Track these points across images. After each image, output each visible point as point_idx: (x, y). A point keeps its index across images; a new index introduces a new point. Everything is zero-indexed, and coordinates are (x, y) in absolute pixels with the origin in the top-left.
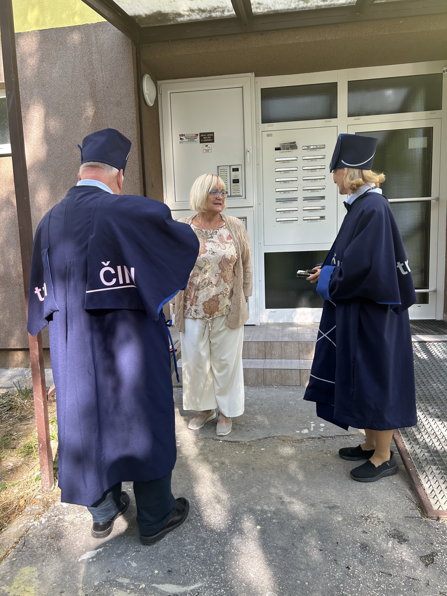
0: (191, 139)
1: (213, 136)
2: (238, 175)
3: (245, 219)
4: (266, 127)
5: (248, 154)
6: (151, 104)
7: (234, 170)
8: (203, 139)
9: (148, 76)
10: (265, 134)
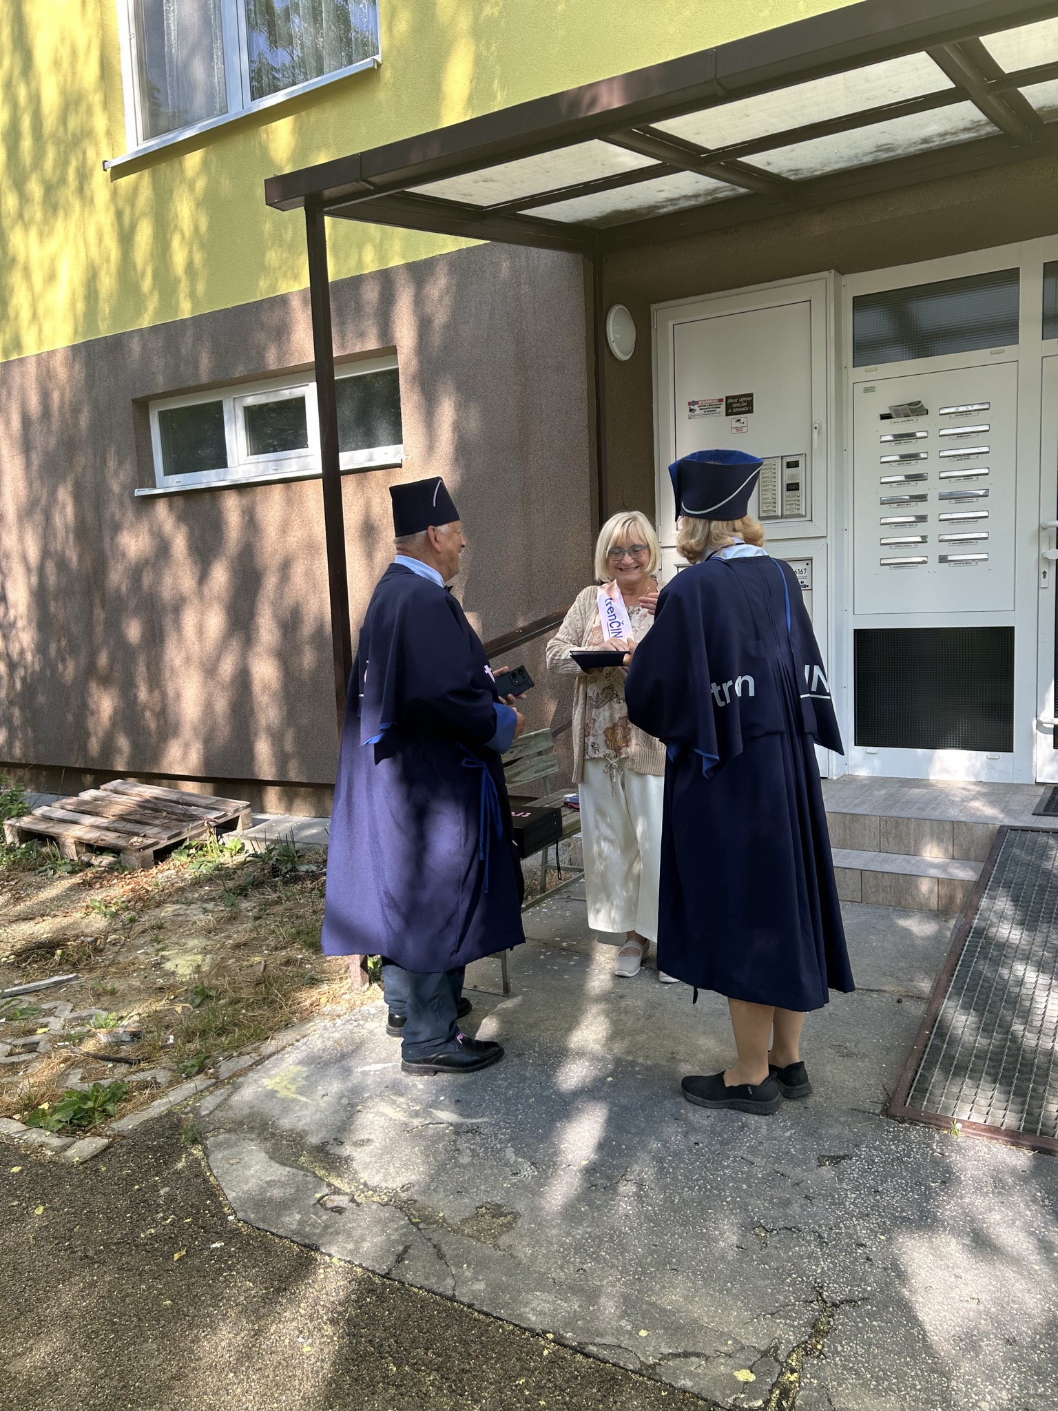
0: (709, 408)
1: (752, 401)
2: (799, 474)
3: (809, 562)
4: (862, 373)
5: (815, 433)
6: (623, 357)
7: (789, 465)
8: (732, 408)
9: (621, 306)
10: (859, 388)
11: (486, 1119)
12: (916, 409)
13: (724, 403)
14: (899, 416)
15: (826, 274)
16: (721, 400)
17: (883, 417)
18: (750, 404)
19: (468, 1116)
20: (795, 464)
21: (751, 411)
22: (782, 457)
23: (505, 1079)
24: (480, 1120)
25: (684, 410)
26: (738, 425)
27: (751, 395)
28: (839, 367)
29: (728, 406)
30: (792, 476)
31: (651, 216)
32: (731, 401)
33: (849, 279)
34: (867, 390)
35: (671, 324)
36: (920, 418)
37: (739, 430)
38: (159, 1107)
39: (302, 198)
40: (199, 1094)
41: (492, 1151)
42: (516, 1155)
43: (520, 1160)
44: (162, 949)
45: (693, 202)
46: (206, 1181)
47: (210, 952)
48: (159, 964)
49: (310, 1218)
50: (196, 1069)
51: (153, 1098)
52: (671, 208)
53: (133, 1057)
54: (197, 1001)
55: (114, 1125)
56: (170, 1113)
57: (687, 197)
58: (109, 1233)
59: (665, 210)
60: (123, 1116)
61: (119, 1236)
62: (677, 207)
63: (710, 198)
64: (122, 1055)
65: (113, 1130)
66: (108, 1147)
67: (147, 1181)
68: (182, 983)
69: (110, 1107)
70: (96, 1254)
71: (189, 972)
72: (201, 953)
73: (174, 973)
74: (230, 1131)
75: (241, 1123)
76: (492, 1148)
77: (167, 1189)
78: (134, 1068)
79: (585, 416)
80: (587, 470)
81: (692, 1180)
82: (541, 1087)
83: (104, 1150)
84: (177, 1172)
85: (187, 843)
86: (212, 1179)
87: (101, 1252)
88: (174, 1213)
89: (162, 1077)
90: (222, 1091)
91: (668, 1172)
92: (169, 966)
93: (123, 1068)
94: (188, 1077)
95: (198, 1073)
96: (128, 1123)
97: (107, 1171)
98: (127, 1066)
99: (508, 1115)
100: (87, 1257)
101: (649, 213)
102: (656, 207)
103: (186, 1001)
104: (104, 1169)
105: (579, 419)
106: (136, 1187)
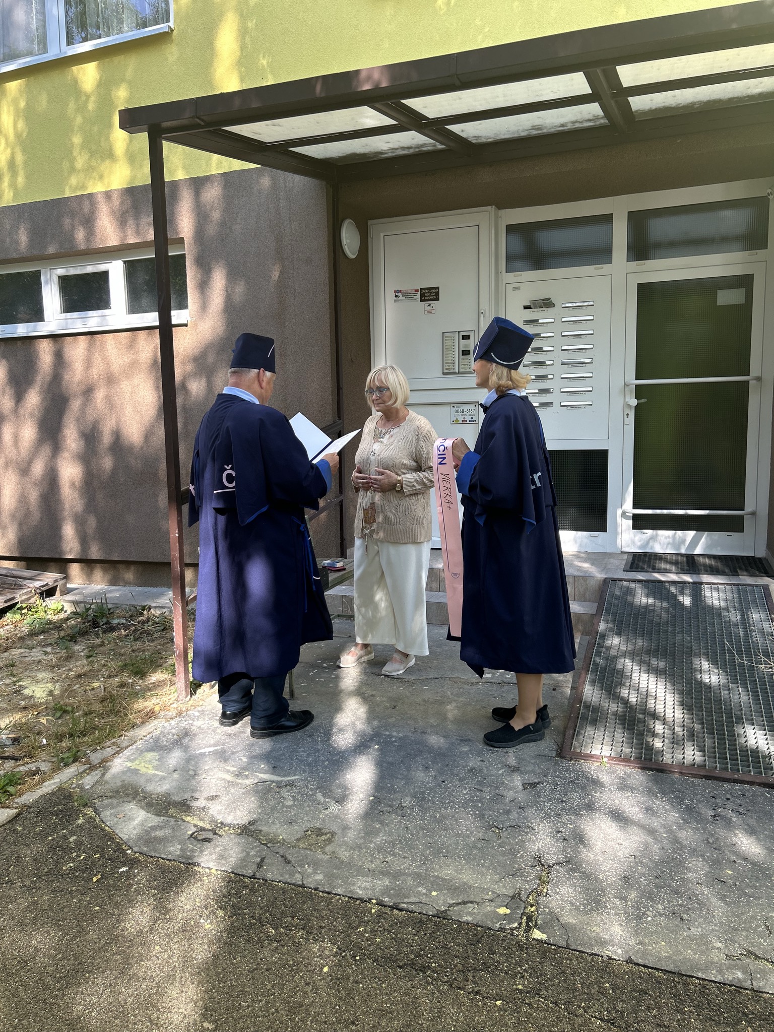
0: (409, 296)
1: (438, 292)
2: (470, 344)
4: (511, 277)
5: (482, 316)
6: (352, 256)
7: (464, 338)
8: (425, 296)
9: (350, 220)
10: (510, 287)
11: (297, 777)
12: (547, 303)
13: (419, 293)
14: (535, 307)
15: (489, 208)
16: (417, 291)
17: (526, 308)
18: (437, 294)
19: (284, 776)
20: (468, 337)
21: (438, 299)
22: (459, 332)
23: (304, 751)
24: (294, 778)
25: (390, 296)
26: (429, 308)
27: (438, 288)
28: (497, 272)
29: (422, 295)
30: (466, 345)
31: (375, 159)
32: (424, 291)
33: (503, 212)
34: (515, 289)
35: (382, 235)
36: (549, 309)
37: (430, 312)
38: (49, 786)
39: (146, 126)
40: (80, 775)
41: (307, 796)
42: (324, 797)
43: (327, 800)
44: (19, 681)
45: (406, 152)
46: (103, 830)
47: (58, 681)
48: (19, 691)
49: (188, 847)
50: (71, 759)
51: (43, 781)
52: (390, 155)
53: (16, 754)
54: (58, 715)
55: (17, 800)
56: (60, 789)
57: (403, 148)
58: (37, 869)
59: (386, 155)
60: (23, 794)
61: (46, 870)
62: (394, 154)
63: (417, 150)
64: (7, 754)
65: (17, 803)
66: (18, 815)
67: (57, 833)
68: (41, 703)
69: (11, 789)
70: (32, 883)
71: (44, 695)
72: (50, 682)
73: (32, 697)
74: (111, 797)
75: (118, 792)
76: (306, 794)
77: (75, 837)
78: (20, 762)
79: (327, 296)
80: (328, 334)
81: (445, 803)
82: (331, 755)
83: (16, 817)
84: (78, 826)
85: (19, 606)
86: (107, 828)
87: (35, 881)
88: (84, 852)
89: (44, 767)
90: (97, 772)
91: (429, 800)
92: (27, 692)
93: (11, 763)
94: (66, 765)
95: (74, 762)
96: (29, 798)
97: (24, 829)
98: (13, 761)
99: (312, 773)
100: (25, 886)
101: (375, 156)
102: (381, 153)
103: (48, 715)
104: (20, 829)
105: (323, 297)
106: (50, 838)
